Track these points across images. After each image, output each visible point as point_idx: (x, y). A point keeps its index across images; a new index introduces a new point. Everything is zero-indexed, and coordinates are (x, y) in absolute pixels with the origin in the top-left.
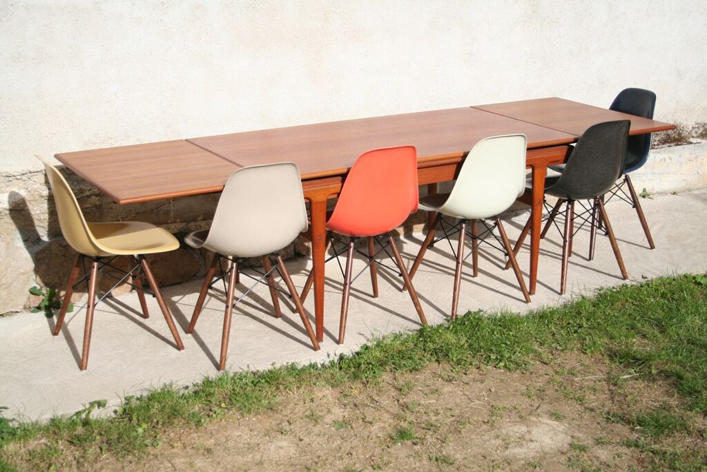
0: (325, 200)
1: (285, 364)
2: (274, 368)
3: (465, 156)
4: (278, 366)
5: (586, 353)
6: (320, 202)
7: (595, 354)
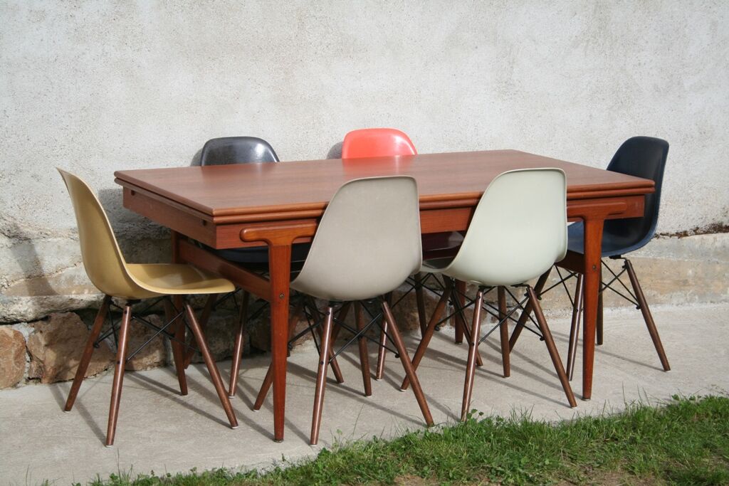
0: (289, 244)
1: (210, 470)
2: (194, 474)
3: (479, 197)
4: (199, 472)
5: (633, 473)
6: (283, 247)
7: (647, 473)
